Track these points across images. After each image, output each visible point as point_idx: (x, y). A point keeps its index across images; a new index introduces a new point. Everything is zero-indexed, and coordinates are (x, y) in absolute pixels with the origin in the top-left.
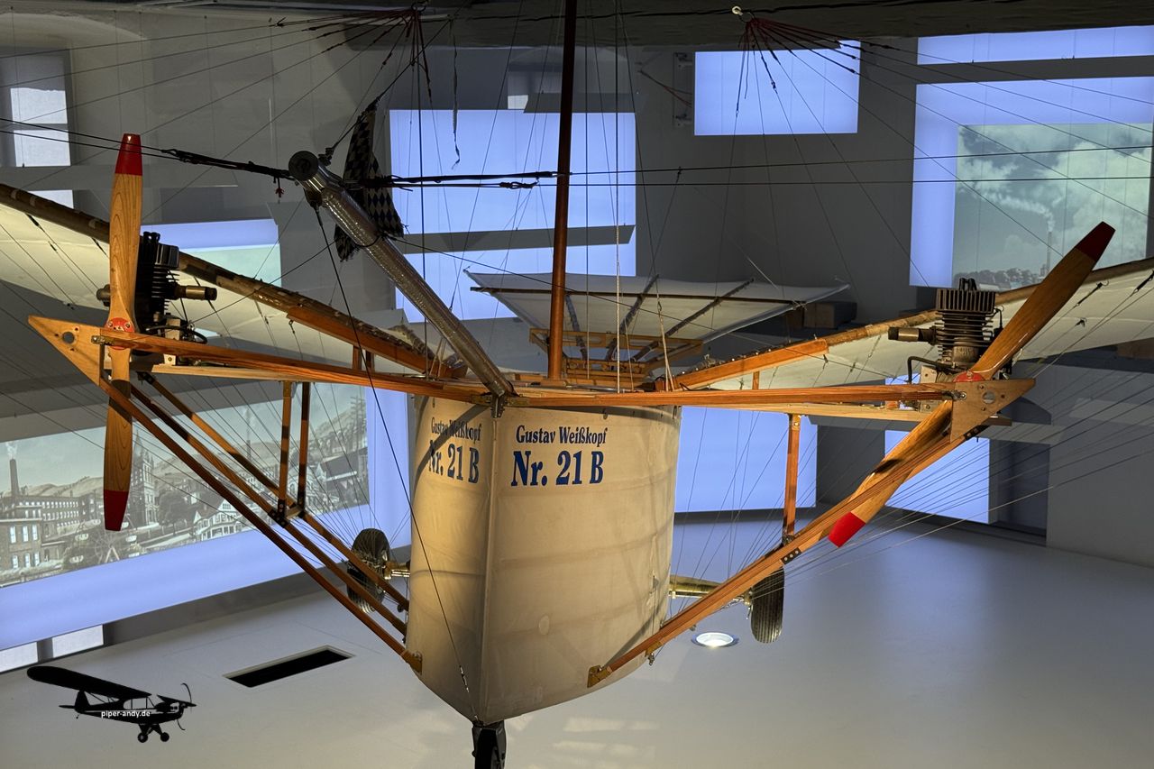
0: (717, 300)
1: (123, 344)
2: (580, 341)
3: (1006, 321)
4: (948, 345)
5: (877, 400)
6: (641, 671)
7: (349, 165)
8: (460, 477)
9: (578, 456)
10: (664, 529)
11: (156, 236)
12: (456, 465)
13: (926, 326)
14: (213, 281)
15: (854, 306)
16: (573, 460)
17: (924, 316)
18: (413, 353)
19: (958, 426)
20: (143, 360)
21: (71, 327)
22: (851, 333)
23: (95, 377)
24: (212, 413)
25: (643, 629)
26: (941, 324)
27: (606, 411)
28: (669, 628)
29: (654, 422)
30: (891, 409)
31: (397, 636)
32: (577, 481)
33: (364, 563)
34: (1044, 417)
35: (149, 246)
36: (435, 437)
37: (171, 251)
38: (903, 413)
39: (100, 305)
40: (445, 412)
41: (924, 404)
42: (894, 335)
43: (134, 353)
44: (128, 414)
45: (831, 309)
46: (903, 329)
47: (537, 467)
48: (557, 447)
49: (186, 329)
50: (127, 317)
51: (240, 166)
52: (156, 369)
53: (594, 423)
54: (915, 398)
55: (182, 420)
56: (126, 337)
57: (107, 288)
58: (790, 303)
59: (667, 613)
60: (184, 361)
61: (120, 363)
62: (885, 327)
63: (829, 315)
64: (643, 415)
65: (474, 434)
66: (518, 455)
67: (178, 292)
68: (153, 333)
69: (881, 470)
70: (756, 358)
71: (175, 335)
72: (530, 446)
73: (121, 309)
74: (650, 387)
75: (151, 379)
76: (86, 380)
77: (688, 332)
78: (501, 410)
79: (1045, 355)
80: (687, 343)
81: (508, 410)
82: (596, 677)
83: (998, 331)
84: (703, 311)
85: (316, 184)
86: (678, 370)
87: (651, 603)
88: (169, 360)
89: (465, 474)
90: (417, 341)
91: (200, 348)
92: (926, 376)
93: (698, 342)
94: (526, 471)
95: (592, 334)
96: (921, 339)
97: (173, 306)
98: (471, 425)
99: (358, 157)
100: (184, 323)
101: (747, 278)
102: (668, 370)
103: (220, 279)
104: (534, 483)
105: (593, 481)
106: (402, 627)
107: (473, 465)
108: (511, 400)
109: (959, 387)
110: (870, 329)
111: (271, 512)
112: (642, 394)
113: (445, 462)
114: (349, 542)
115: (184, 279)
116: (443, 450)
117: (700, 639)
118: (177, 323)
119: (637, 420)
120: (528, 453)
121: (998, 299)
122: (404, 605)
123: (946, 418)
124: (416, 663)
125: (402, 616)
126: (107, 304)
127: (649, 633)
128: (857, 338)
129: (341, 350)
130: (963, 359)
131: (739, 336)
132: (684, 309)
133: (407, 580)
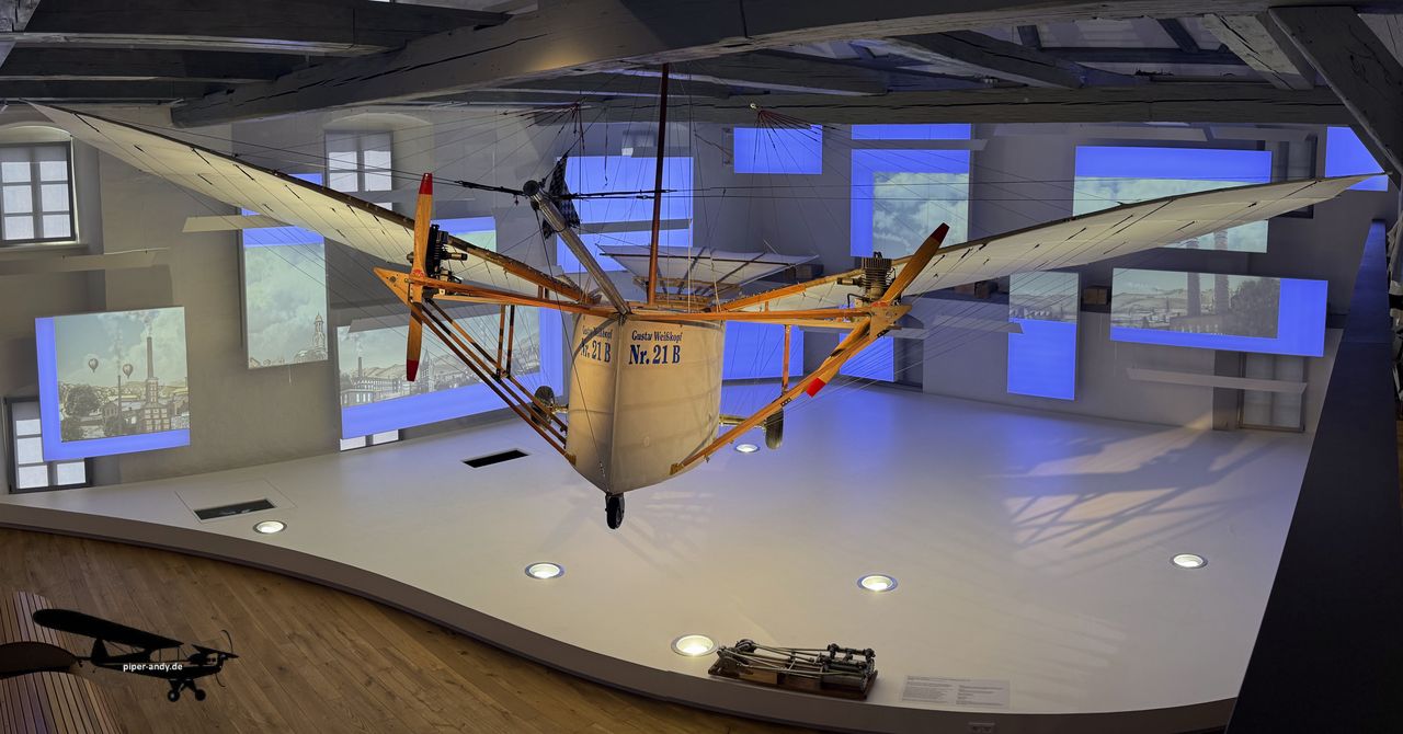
0: (747, 263)
1: (420, 283)
2: (662, 283)
3: (897, 275)
4: (868, 288)
5: (832, 317)
6: (701, 465)
7: (551, 187)
8: (599, 359)
9: (665, 348)
10: (715, 389)
11: (437, 226)
12: (597, 352)
13: (857, 277)
14: (465, 250)
15: (822, 267)
16: (663, 350)
17: (856, 272)
18: (571, 290)
19: (873, 331)
20: (429, 292)
21: (394, 274)
22: (818, 281)
23: (405, 300)
24: (461, 320)
25: (703, 444)
26: (864, 276)
27: (681, 323)
28: (718, 442)
29: (710, 330)
30: (840, 321)
31: (561, 445)
32: (665, 362)
33: (542, 404)
34: (920, 325)
35: (434, 232)
36: (585, 336)
37: (444, 234)
38: (845, 324)
39: (408, 263)
40: (591, 322)
41: (856, 319)
42: (840, 282)
43: (425, 288)
44: (420, 320)
45: (810, 268)
46: (845, 278)
47: (643, 354)
48: (654, 343)
49: (451, 276)
50: (421, 269)
51: (496, 189)
52: (435, 297)
53: (675, 329)
54: (851, 316)
55: (446, 323)
56: (421, 279)
57: (412, 254)
58: (787, 264)
59: (716, 434)
60: (449, 293)
61: (418, 294)
62: (835, 277)
63: (809, 272)
64: (703, 325)
65: (608, 335)
66: (633, 347)
67: (447, 256)
68: (434, 277)
69: (834, 355)
70: (767, 294)
71: (445, 279)
72: (640, 342)
73: (419, 265)
74: (708, 310)
75: (432, 302)
76: (400, 301)
77: (730, 280)
78: (624, 322)
79: (919, 292)
80: (730, 286)
81: (628, 322)
82: (675, 469)
83: (893, 280)
84: (739, 269)
85: (537, 198)
86: (723, 301)
87: (708, 429)
88: (442, 292)
89: (603, 357)
90: (573, 283)
91: (459, 286)
92: (858, 304)
93: (737, 286)
94: (637, 355)
95: (671, 280)
96: (854, 284)
97: (444, 263)
98: (606, 330)
99: (556, 183)
100: (450, 273)
101: (764, 251)
102: (717, 301)
103: (469, 249)
104: (642, 362)
105: (674, 361)
106: (563, 441)
107: (607, 352)
108: (630, 316)
109: (873, 309)
110: (827, 278)
111: (493, 376)
112: (703, 313)
113: (591, 350)
114: (533, 393)
115: (450, 249)
116: (590, 343)
117: (739, 448)
118: (446, 273)
119: (699, 328)
120: (638, 346)
121: (893, 263)
122: (564, 428)
123: (867, 327)
124: (572, 460)
125: (563, 434)
126: (412, 262)
127: (706, 445)
128: (821, 283)
129: (531, 288)
130: (876, 295)
131: (759, 283)
132: (728, 267)
133: (566, 416)
